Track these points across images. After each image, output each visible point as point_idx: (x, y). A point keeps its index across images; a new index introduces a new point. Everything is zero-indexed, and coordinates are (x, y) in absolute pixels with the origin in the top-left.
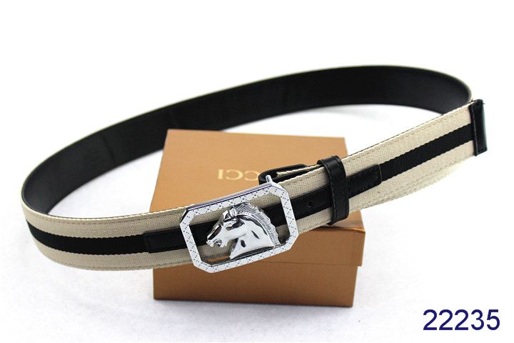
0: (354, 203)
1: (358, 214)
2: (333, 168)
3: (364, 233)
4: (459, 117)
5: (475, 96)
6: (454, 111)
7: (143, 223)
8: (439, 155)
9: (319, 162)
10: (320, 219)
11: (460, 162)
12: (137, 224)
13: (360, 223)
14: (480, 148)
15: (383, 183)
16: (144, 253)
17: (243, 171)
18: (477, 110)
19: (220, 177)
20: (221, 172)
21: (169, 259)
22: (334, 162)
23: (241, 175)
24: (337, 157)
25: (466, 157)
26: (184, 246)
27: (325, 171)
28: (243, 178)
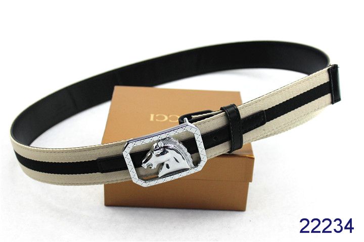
0: (246, 137)
1: (250, 145)
2: (231, 112)
3: (253, 159)
4: (321, 77)
5: (332, 62)
6: (318, 72)
7: (97, 152)
8: (307, 103)
9: (222, 109)
10: (222, 149)
11: (321, 108)
12: (92, 152)
13: (250, 151)
14: (336, 98)
15: (267, 123)
16: (98, 173)
17: (168, 116)
18: (334, 72)
19: (152, 119)
20: (152, 116)
21: (115, 177)
22: (232, 109)
23: (166, 118)
24: (234, 105)
25: (326, 105)
26: (126, 168)
27: (226, 115)
28: (168, 120)
